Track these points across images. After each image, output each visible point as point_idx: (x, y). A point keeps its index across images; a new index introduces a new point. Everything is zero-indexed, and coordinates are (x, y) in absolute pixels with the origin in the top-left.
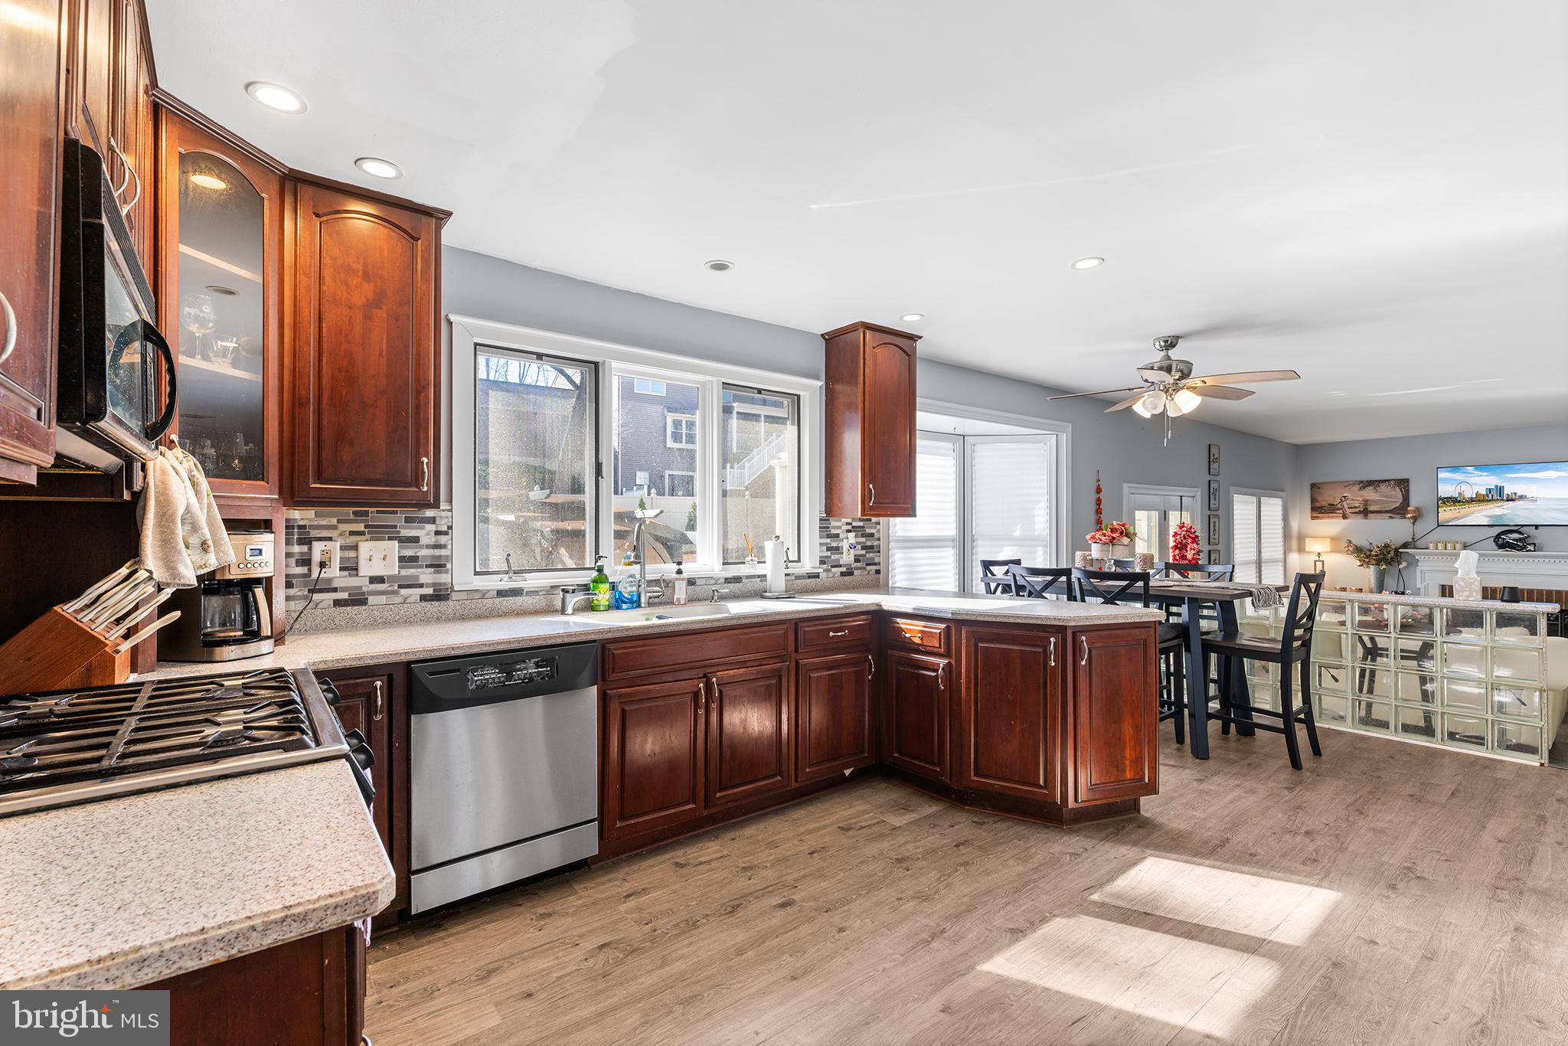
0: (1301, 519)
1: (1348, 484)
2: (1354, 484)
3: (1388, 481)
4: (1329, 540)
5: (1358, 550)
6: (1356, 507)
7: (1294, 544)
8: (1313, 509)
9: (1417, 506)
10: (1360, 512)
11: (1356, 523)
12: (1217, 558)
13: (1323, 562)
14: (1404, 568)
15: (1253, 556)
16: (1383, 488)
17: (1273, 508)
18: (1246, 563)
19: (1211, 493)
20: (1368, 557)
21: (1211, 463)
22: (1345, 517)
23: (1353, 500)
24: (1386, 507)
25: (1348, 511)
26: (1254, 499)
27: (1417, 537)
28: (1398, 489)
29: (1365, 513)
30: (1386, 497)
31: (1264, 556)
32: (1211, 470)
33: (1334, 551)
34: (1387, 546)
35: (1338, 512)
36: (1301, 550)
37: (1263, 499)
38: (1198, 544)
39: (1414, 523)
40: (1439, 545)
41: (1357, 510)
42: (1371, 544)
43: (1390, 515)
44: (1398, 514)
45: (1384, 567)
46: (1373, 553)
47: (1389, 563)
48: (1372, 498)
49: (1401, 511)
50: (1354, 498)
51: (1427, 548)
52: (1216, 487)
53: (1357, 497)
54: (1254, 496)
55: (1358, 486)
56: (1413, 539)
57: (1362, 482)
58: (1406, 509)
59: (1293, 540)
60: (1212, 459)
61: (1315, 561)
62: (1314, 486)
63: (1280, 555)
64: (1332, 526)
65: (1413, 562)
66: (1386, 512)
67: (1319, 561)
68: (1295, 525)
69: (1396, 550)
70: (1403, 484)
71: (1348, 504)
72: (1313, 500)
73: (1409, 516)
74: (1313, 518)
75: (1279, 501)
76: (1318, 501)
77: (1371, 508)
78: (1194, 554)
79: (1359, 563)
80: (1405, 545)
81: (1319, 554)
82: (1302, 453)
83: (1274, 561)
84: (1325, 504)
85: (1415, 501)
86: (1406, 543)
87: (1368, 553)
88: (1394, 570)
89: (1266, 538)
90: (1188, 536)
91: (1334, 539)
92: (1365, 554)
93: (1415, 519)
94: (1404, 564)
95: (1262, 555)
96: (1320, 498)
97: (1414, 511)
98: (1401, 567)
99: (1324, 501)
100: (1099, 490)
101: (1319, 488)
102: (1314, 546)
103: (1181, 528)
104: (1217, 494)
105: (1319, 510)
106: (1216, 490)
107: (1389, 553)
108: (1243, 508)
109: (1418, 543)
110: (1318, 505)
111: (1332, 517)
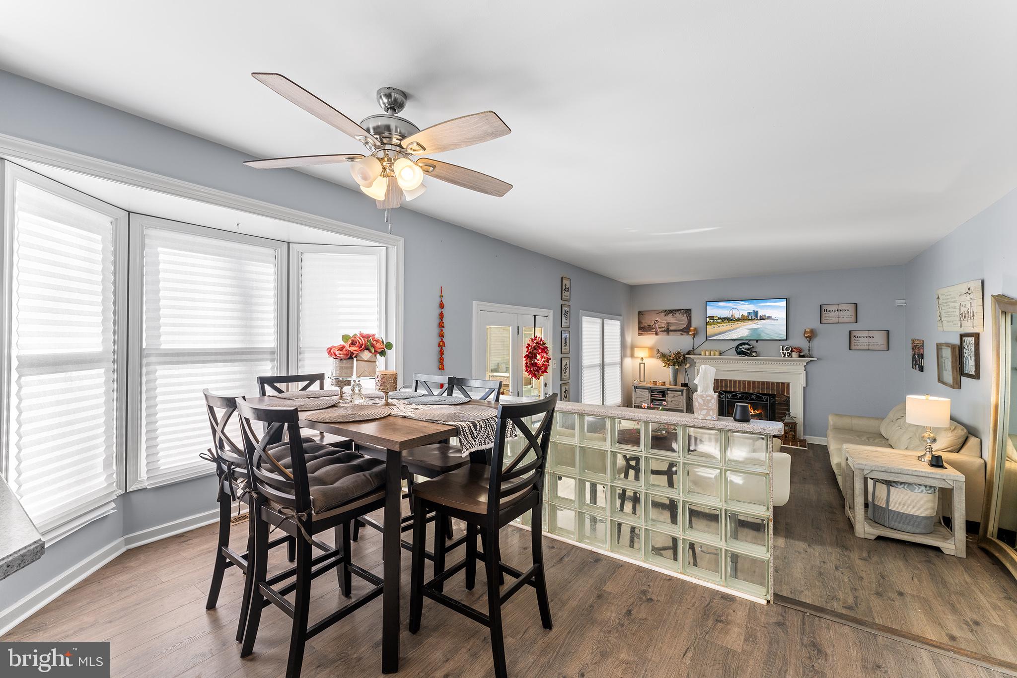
0: (632, 335)
1: (658, 312)
2: (662, 312)
3: (680, 310)
4: (647, 349)
5: (662, 356)
6: (663, 328)
7: (628, 352)
8: (640, 328)
9: (696, 327)
10: (665, 331)
11: (663, 337)
12: (568, 364)
13: (644, 364)
14: (688, 367)
15: (598, 361)
16: (678, 315)
17: (613, 327)
18: (591, 367)
19: (564, 313)
20: (669, 360)
21: (563, 292)
22: (657, 334)
23: (661, 322)
24: (678, 328)
25: (659, 330)
26: (599, 321)
27: (695, 347)
28: (685, 316)
29: (668, 331)
30: (679, 320)
31: (607, 360)
32: (563, 296)
33: (651, 356)
34: (678, 353)
35: (653, 330)
36: (632, 356)
37: (606, 321)
38: (547, 354)
39: (693, 338)
40: (707, 352)
41: (663, 329)
42: (670, 352)
43: (681, 332)
44: (685, 332)
45: (677, 367)
46: (672, 358)
47: (680, 365)
48: (671, 321)
49: (686, 330)
50: (662, 321)
51: (700, 355)
52: (566, 309)
53: (663, 320)
54: (600, 318)
55: (663, 314)
56: (693, 348)
57: (666, 311)
58: (689, 329)
59: (626, 349)
60: (563, 289)
61: (640, 363)
62: (640, 313)
63: (618, 359)
64: (649, 340)
65: (693, 364)
66: (679, 331)
67: (642, 363)
68: (629, 339)
69: (684, 356)
70: (688, 312)
71: (658, 325)
72: (640, 323)
73: (691, 333)
74: (640, 334)
75: (618, 323)
76: (642, 323)
77: (671, 328)
78: (544, 361)
79: (664, 365)
80: (689, 353)
81: (642, 359)
82: (633, 290)
83: (614, 364)
84: (646, 325)
85: (695, 324)
86: (689, 351)
87: (669, 358)
88: (682, 369)
89: (607, 348)
90: (539, 347)
91: (651, 349)
92: (667, 358)
93: (694, 335)
94: (688, 365)
95: (605, 360)
96: (643, 321)
97: (694, 330)
98: (686, 367)
99: (645, 323)
100: (442, 306)
101: (642, 315)
102: (640, 353)
103: (533, 340)
104: (568, 315)
105: (643, 329)
106: (567, 313)
107: (680, 358)
108: (590, 327)
109: (696, 351)
110: (642, 326)
111: (650, 334)
